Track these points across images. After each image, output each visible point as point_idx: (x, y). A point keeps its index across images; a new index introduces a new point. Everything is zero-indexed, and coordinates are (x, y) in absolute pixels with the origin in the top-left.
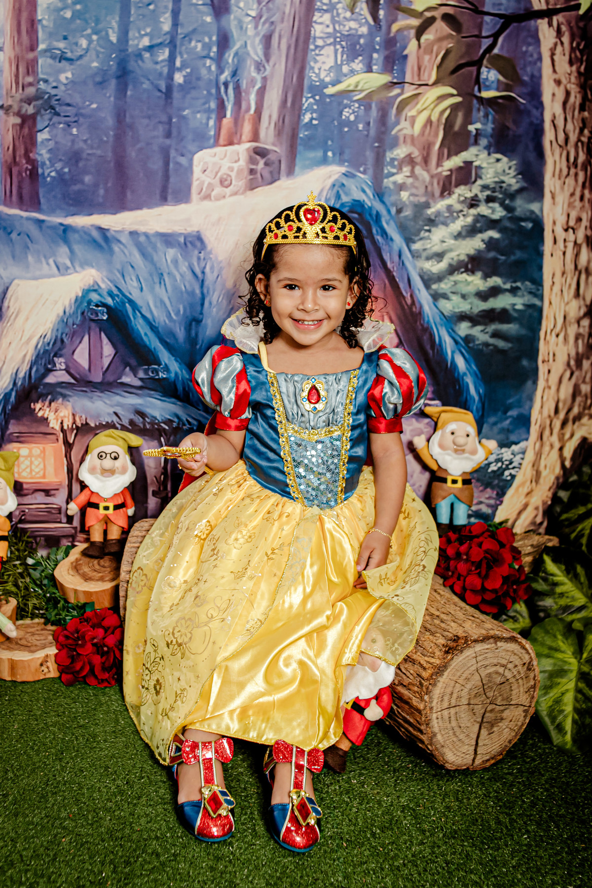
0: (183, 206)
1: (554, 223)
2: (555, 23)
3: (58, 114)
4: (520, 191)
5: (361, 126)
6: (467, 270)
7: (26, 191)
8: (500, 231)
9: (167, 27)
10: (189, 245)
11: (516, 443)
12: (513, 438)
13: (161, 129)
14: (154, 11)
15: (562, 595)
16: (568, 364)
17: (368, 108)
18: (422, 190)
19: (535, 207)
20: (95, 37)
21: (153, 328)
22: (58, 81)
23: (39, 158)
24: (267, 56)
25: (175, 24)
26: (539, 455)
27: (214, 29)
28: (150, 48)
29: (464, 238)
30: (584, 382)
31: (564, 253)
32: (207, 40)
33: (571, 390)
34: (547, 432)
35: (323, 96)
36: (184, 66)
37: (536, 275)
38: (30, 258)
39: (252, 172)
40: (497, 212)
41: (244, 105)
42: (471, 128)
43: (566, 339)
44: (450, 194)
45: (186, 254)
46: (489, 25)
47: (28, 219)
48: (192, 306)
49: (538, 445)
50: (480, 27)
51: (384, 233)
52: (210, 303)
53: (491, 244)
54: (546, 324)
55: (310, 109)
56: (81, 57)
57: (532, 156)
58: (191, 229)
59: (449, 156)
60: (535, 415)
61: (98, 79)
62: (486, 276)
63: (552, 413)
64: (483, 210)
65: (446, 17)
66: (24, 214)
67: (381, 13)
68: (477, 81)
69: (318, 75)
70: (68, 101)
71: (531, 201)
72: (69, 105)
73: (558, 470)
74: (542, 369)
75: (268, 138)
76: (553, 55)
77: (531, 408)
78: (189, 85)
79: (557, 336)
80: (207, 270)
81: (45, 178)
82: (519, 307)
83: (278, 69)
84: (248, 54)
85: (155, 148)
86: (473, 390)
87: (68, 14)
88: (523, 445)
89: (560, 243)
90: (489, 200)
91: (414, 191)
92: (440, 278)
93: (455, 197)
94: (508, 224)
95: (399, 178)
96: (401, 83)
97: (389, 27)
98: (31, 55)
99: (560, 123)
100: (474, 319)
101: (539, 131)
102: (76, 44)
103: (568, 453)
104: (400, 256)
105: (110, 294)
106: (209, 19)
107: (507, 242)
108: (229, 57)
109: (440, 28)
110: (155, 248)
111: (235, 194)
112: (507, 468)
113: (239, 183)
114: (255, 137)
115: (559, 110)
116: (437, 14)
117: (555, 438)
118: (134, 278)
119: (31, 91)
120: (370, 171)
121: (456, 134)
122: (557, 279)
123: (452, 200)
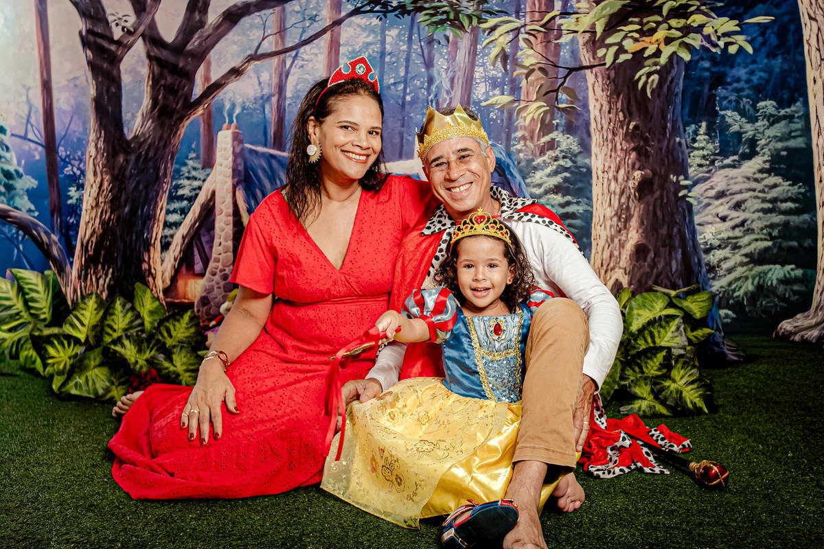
0: (410, 161)
1: (597, 169)
2: (594, 72)
4: (580, 153)
5: (499, 121)
6: (554, 193)
8: (570, 173)
9: (402, 73)
13: (399, 123)
14: (396, 67)
16: (607, 241)
17: (502, 112)
18: (530, 152)
19: (587, 161)
24: (452, 87)
25: (407, 72)
27: (426, 74)
28: (394, 84)
29: (552, 176)
30: (615, 250)
31: (603, 184)
32: (422, 80)
33: (609, 254)
35: (480, 106)
36: (411, 92)
37: (589, 195)
40: (569, 164)
42: (554, 122)
43: (605, 228)
44: (544, 155)
46: (562, 73)
50: (557, 73)
51: (511, 174)
53: (566, 179)
54: (595, 220)
57: (585, 136)
58: (414, 172)
59: (543, 136)
62: (564, 196)
63: (599, 266)
64: (561, 162)
65: (541, 69)
67: (508, 67)
68: (557, 99)
69: (477, 96)
71: (585, 158)
74: (593, 243)
76: (593, 87)
78: (414, 101)
79: (601, 226)
82: (581, 211)
83: (457, 93)
84: (443, 87)
85: (396, 132)
89: (601, 179)
90: (564, 157)
91: (526, 153)
93: (547, 156)
94: (574, 169)
95: (519, 147)
96: (519, 100)
97: (512, 74)
99: (598, 119)
101: (587, 124)
104: (520, 186)
106: (423, 70)
107: (573, 179)
108: (433, 88)
109: (538, 74)
115: (597, 113)
116: (536, 67)
120: (504, 144)
121: (547, 125)
122: (600, 197)
123: (545, 158)
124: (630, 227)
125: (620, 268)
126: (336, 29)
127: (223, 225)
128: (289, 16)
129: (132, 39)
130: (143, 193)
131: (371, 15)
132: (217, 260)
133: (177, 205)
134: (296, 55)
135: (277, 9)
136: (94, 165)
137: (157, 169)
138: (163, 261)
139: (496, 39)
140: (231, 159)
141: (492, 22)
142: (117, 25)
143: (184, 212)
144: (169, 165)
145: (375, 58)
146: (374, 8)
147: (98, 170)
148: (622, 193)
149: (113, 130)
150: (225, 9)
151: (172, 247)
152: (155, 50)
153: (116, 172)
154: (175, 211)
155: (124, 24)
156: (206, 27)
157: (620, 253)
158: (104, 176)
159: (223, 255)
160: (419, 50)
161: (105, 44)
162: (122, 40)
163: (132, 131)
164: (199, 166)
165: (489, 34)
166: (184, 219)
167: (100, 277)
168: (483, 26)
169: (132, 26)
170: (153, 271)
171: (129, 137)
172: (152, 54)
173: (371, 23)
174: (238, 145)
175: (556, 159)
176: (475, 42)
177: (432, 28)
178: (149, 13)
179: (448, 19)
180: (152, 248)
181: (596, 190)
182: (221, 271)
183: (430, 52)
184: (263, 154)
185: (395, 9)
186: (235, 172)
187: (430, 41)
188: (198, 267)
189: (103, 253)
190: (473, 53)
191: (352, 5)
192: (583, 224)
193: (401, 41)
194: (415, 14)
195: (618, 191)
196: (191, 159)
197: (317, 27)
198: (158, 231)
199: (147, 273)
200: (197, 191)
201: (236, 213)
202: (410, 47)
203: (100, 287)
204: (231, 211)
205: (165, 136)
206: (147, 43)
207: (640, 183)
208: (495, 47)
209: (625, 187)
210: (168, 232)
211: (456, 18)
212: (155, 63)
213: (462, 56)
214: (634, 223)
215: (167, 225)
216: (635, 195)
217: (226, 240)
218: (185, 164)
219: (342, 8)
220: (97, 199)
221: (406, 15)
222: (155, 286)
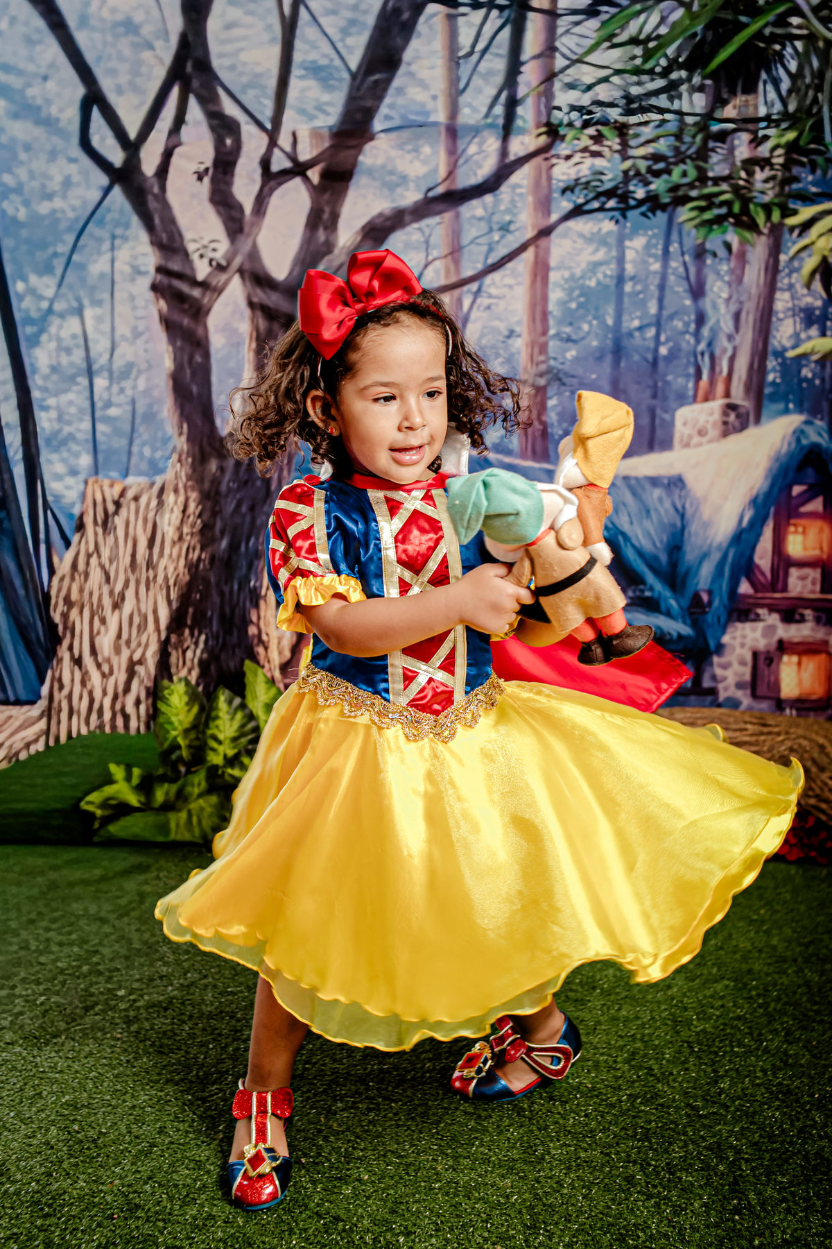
0: (667, 453)
3: (564, 384)
7: (538, 448)
9: (653, 309)
10: (672, 486)
13: (648, 393)
14: (643, 299)
17: (823, 367)
20: (595, 322)
21: (640, 553)
22: (565, 358)
23: (549, 421)
24: (737, 328)
25: (661, 306)
27: (693, 310)
28: (640, 329)
32: (686, 318)
35: (784, 358)
36: (668, 340)
39: (725, 423)
41: (717, 369)
45: (669, 493)
47: (540, 469)
48: (673, 535)
52: (689, 533)
55: (774, 370)
56: (583, 339)
58: (674, 472)
61: (597, 354)
66: (536, 465)
69: (780, 342)
70: (573, 372)
72: (573, 376)
75: (738, 395)
78: (673, 355)
80: (688, 505)
81: (553, 435)
83: (746, 338)
84: (720, 328)
85: (644, 407)
87: (573, 305)
98: (543, 339)
102: (580, 328)
105: (607, 527)
106: (688, 302)
108: (706, 332)
110: (643, 489)
111: (710, 441)
113: (713, 433)
114: (727, 394)
118: (626, 514)
119: (543, 367)
120: (826, 419)
126: (543, 242)
128: (466, 226)
129: (223, 277)
130: (248, 519)
131: (600, 215)
134: (479, 290)
135: (448, 216)
136: (176, 478)
137: (267, 481)
139: (813, 243)
141: (806, 213)
142: (202, 256)
144: (285, 473)
145: (607, 287)
146: (604, 203)
147: (181, 486)
149: (199, 423)
150: (363, 221)
152: (259, 292)
153: (207, 485)
155: (211, 255)
156: (336, 251)
158: (190, 494)
160: (681, 270)
161: (184, 287)
162: (210, 280)
163: (228, 424)
165: (800, 235)
167: (188, 648)
168: (791, 221)
169: (224, 257)
170: (264, 637)
171: (224, 431)
172: (255, 300)
173: (600, 230)
176: (775, 250)
177: (703, 231)
178: (248, 235)
179: (730, 214)
180: (262, 603)
183: (699, 273)
185: (641, 203)
187: (700, 253)
189: (191, 610)
190: (773, 269)
191: (569, 201)
193: (650, 255)
194: (674, 210)
197: (513, 241)
199: (256, 641)
202: (665, 265)
203: (188, 663)
206: (248, 283)
208: (810, 256)
211: (745, 210)
212: (259, 313)
213: (754, 274)
219: (554, 206)
220: (180, 529)
221: (659, 213)
222: (269, 661)
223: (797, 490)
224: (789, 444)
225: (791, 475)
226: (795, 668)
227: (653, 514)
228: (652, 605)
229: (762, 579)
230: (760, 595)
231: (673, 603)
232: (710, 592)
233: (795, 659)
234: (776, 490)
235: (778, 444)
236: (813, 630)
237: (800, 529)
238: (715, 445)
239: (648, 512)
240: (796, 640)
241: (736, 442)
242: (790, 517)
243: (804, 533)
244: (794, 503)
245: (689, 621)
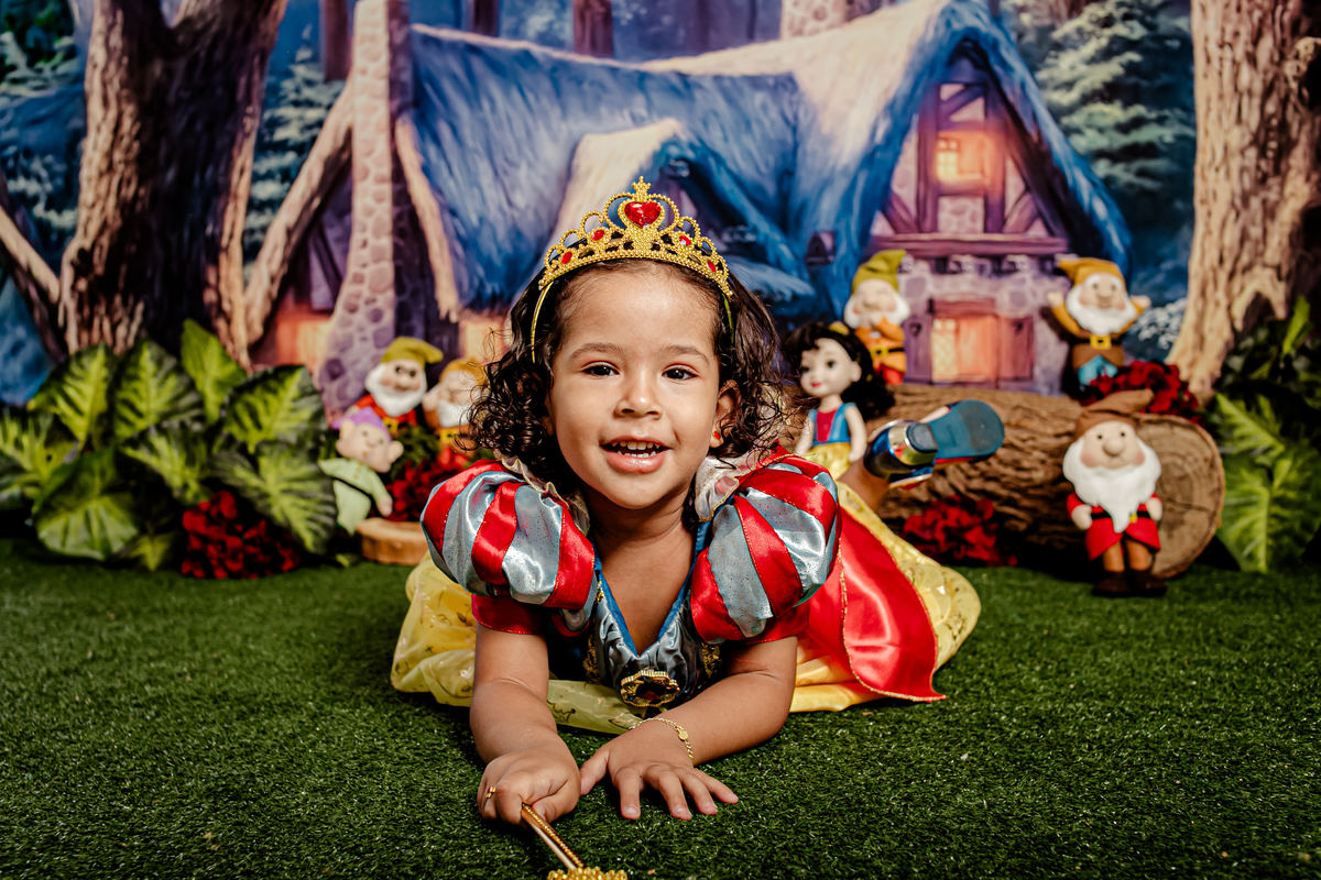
0: (772, 44)
1: (1206, 39)
4: (1164, 4)
6: (1102, 100)
7: (599, 37)
8: (1141, 53)
10: (781, 89)
11: (1172, 301)
12: (1168, 295)
15: (1242, 438)
16: (1233, 204)
18: (1045, 11)
19: (1181, 23)
21: (738, 181)
26: (1201, 316)
29: (1098, 62)
30: (1254, 223)
31: (1220, 74)
33: (1237, 235)
34: (1210, 288)
37: (1186, 100)
38: (603, 110)
39: (850, 2)
40: (1137, 31)
43: (1228, 174)
44: (1079, 14)
45: (776, 98)
47: (601, 66)
48: (784, 156)
49: (1200, 304)
51: (1004, 64)
52: (805, 153)
53: (1131, 68)
54: (1202, 158)
58: (782, 69)
60: (1194, 267)
62: (1126, 105)
63: (1216, 262)
64: (1120, 29)
66: (597, 62)
71: (1177, 16)
73: (1227, 334)
74: (1200, 211)
77: (1188, 257)
79: (1217, 170)
80: (800, 115)
81: (618, 20)
82: (1168, 139)
86: (1116, 239)
88: (1180, 304)
89: (1215, 63)
90: (1127, 17)
91: (1037, 13)
92: (1071, 110)
93: (1085, 16)
94: (1150, 44)
100: (1114, 156)
103: (1239, 310)
104: (1023, 87)
105: (692, 146)
107: (1149, 65)
110: (741, 92)
111: (831, 27)
112: (1163, 333)
113: (834, 15)
117: (1221, 295)
118: (718, 127)
122: (1214, 104)
123: (1081, 22)
124: (1289, 168)
125: (1265, 265)
127: (371, 203)
130: (204, 140)
132: (359, 279)
133: (272, 162)
136: (104, 84)
137: (232, 88)
138: (246, 284)
140: (384, 58)
143: (288, 176)
144: (256, 77)
147: (112, 94)
148: (1268, 91)
149: (139, 9)
151: (265, 254)
153: (148, 95)
154: (269, 176)
157: (1265, 232)
158: (124, 107)
159: (372, 268)
163: (178, 9)
164: (318, 76)
166: (288, 190)
167: (120, 321)
170: (226, 306)
171: (174, 20)
174: (400, 27)
175: (1107, 22)
180: (223, 259)
181: (1207, 86)
182: (369, 302)
184: (453, 46)
186: (394, 85)
188: (320, 294)
189: (124, 269)
192: (1175, 168)
195: (1258, 87)
196: (303, 62)
198: (236, 220)
199: (214, 310)
200: (315, 131)
201: (398, 175)
204: (386, 169)
205: (247, 14)
207: (1311, 65)
209: (1276, 77)
210: (256, 220)
214: (1299, 159)
215: (255, 206)
216: (1300, 95)
217: (377, 234)
218: (290, 75)
220: (109, 155)
222: (232, 340)
223: (948, 91)
224: (936, 29)
225: (939, 70)
226: (951, 337)
227: (755, 127)
228: (754, 253)
229: (904, 216)
230: (901, 237)
231: (784, 249)
232: (834, 234)
233: (951, 325)
234: (919, 92)
235: (921, 31)
236: (973, 284)
237: (953, 145)
238: (836, 32)
239: (748, 124)
240: (951, 299)
241: (864, 25)
242: (938, 128)
243: (959, 150)
244: (944, 108)
245: (806, 275)
